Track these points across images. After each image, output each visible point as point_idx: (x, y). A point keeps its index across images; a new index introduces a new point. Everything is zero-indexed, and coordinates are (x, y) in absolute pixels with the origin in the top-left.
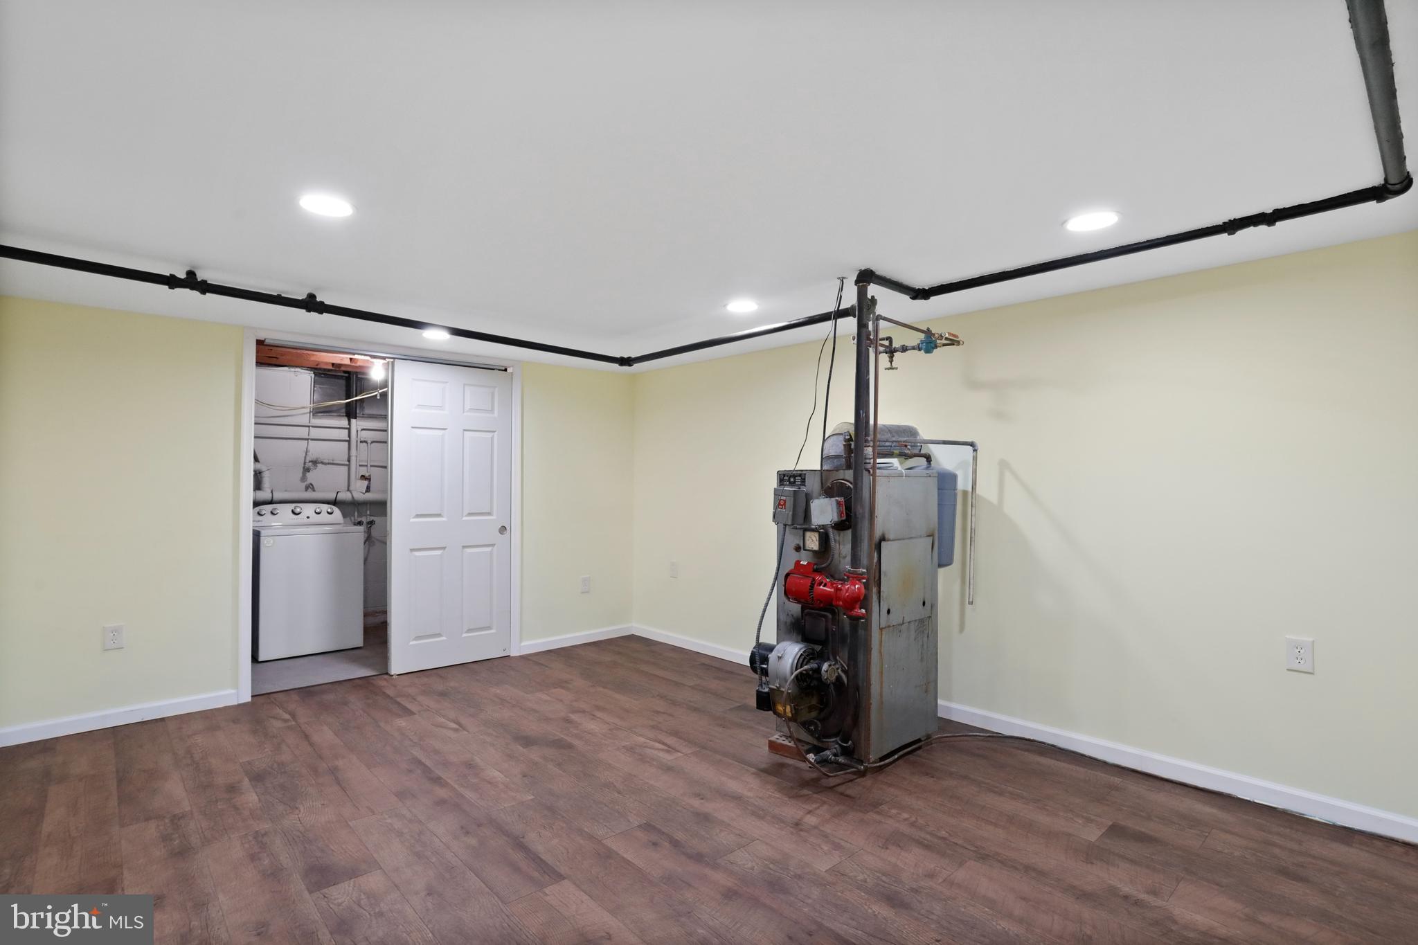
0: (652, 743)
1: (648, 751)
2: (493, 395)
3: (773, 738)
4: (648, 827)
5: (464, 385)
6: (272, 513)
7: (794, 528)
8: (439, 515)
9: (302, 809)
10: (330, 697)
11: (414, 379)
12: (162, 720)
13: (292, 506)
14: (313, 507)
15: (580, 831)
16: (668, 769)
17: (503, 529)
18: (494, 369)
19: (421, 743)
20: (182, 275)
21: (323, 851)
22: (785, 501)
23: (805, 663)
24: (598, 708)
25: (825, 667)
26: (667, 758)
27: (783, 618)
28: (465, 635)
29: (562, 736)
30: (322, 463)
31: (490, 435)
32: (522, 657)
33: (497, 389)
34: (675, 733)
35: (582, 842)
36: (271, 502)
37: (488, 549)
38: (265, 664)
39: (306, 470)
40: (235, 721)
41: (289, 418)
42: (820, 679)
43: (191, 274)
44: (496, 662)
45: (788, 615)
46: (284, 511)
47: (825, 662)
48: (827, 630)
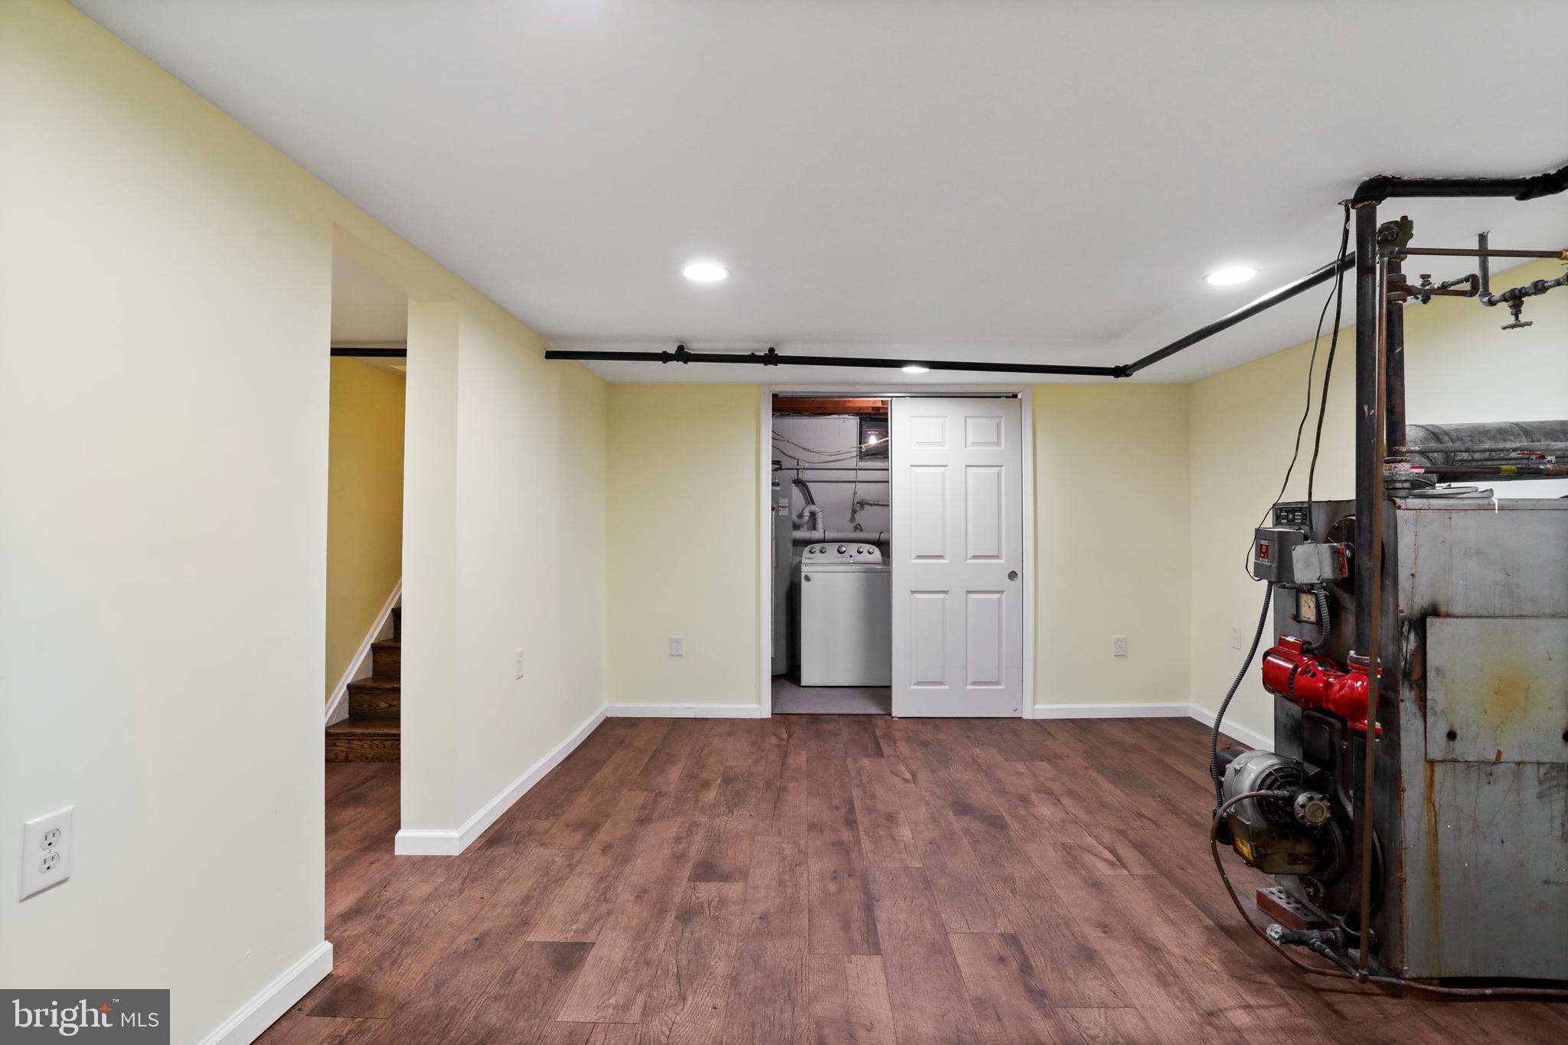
0: (1101, 848)
1: (1088, 858)
2: (998, 425)
3: (1265, 891)
4: (1012, 940)
5: (966, 417)
6: (821, 551)
7: (1280, 587)
8: (940, 557)
9: (735, 813)
10: (829, 727)
11: (912, 416)
12: (706, 719)
13: (837, 545)
14: (855, 546)
15: (936, 915)
16: (1095, 884)
17: (1013, 575)
18: (1000, 397)
19: (868, 785)
20: (672, 350)
21: (721, 852)
22: (1267, 546)
23: (1275, 786)
24: (1071, 794)
25: (1301, 799)
26: (1103, 870)
27: (1282, 718)
28: (969, 687)
29: (1004, 814)
30: (868, 504)
31: (996, 470)
32: (1034, 722)
33: (1003, 419)
34: (1141, 847)
35: (928, 926)
36: (824, 541)
37: (997, 596)
38: (806, 689)
39: (854, 512)
40: (749, 732)
41: (841, 462)
42: (1292, 814)
43: (681, 348)
44: (1001, 722)
45: (1288, 714)
46: (832, 548)
47: (1304, 792)
48: (1332, 745)
